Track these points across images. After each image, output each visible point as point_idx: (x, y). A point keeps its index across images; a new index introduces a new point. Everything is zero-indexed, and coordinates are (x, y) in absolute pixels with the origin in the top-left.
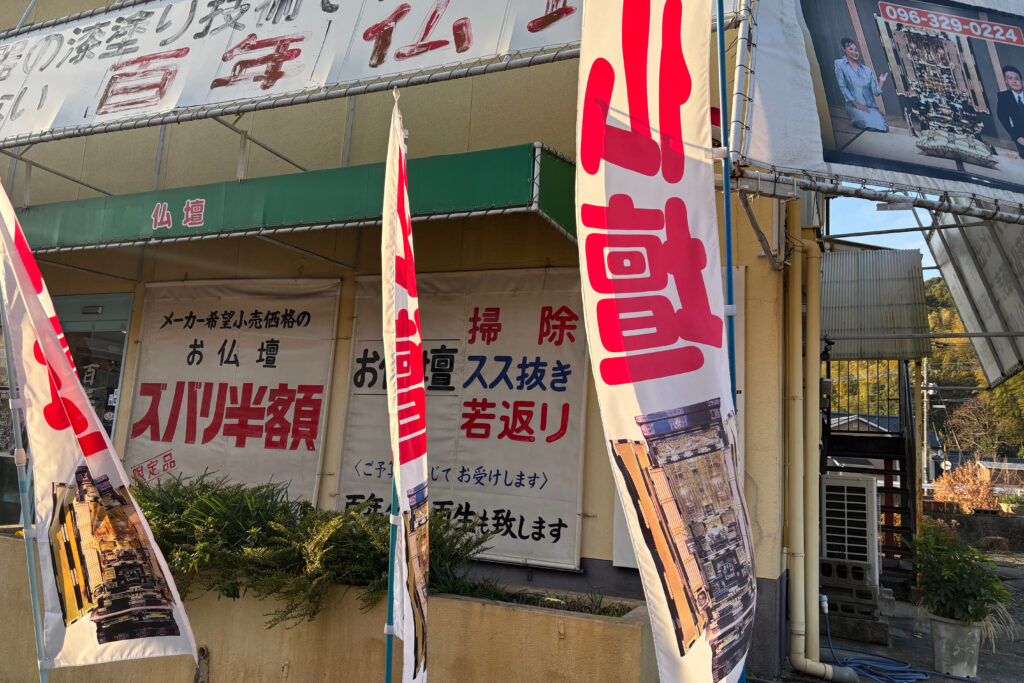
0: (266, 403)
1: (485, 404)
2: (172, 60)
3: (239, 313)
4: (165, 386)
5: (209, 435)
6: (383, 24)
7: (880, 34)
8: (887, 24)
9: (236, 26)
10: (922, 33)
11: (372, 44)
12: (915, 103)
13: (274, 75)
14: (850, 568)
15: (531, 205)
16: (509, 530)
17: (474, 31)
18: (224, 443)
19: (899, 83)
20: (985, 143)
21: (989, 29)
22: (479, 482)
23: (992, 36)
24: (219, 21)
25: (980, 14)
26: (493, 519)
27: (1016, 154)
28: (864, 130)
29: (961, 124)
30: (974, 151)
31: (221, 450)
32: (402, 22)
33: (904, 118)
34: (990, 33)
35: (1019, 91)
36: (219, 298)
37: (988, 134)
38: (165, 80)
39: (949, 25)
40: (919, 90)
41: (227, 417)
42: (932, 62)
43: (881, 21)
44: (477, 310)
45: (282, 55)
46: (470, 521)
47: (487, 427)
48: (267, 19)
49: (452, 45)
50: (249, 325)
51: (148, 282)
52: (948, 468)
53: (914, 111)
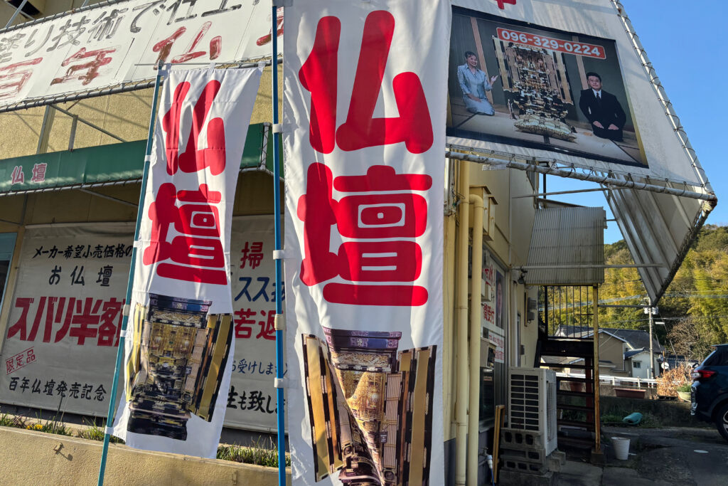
0: (101, 312)
1: (249, 313)
2: (31, 66)
3: (86, 247)
4: (32, 300)
5: (60, 336)
6: (167, 40)
7: (495, 49)
8: (501, 43)
9: (75, 42)
10: (527, 49)
11: (158, 54)
12: (517, 96)
13: (92, 75)
14: (524, 436)
15: (260, 166)
16: (260, 407)
17: (223, 46)
18: (70, 342)
19: (506, 82)
20: (568, 125)
21: (579, 47)
22: (241, 370)
23: (580, 52)
24: (65, 39)
25: (573, 37)
26: (250, 398)
27: (592, 132)
28: (475, 114)
29: (551, 111)
30: (558, 130)
31: (67, 347)
32: (179, 39)
33: (507, 106)
34: (581, 50)
35: (598, 90)
36: (75, 236)
37: (571, 118)
38: (23, 80)
39: (549, 44)
40: (521, 88)
41: (73, 323)
42: (534, 69)
43: (497, 41)
44: (247, 244)
45: (99, 62)
46: (234, 400)
47: (249, 330)
48: (94, 38)
49: (208, 55)
50: (93, 255)
51: (27, 225)
52: (666, 368)
53: (515, 101)
